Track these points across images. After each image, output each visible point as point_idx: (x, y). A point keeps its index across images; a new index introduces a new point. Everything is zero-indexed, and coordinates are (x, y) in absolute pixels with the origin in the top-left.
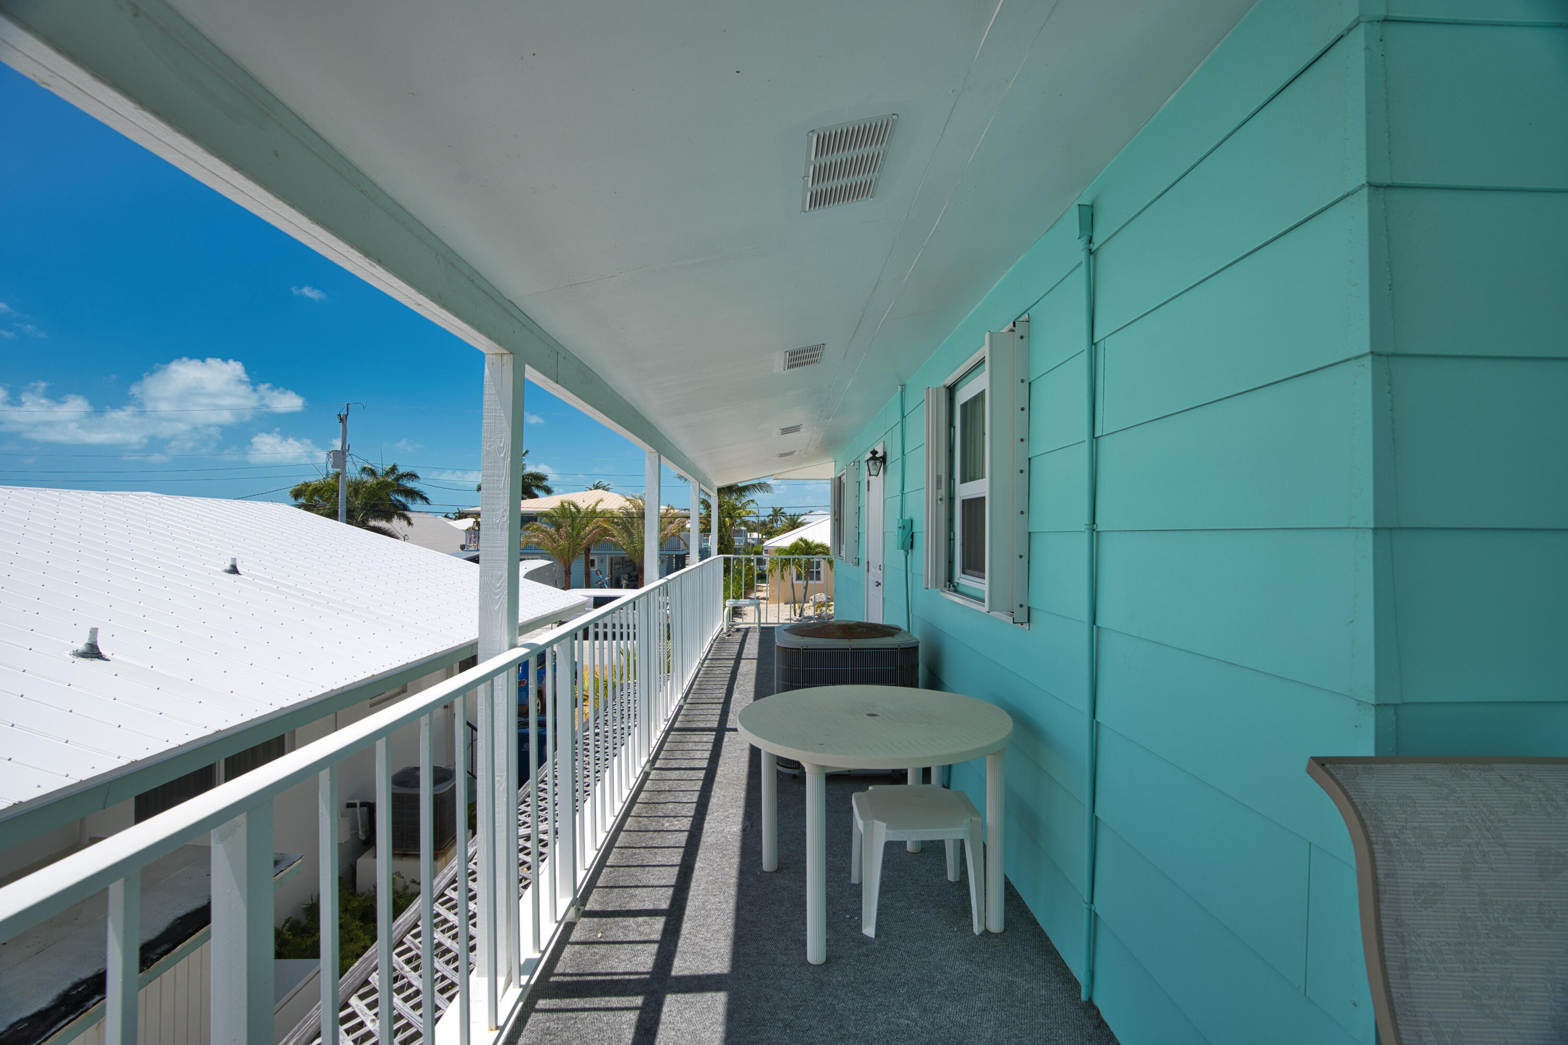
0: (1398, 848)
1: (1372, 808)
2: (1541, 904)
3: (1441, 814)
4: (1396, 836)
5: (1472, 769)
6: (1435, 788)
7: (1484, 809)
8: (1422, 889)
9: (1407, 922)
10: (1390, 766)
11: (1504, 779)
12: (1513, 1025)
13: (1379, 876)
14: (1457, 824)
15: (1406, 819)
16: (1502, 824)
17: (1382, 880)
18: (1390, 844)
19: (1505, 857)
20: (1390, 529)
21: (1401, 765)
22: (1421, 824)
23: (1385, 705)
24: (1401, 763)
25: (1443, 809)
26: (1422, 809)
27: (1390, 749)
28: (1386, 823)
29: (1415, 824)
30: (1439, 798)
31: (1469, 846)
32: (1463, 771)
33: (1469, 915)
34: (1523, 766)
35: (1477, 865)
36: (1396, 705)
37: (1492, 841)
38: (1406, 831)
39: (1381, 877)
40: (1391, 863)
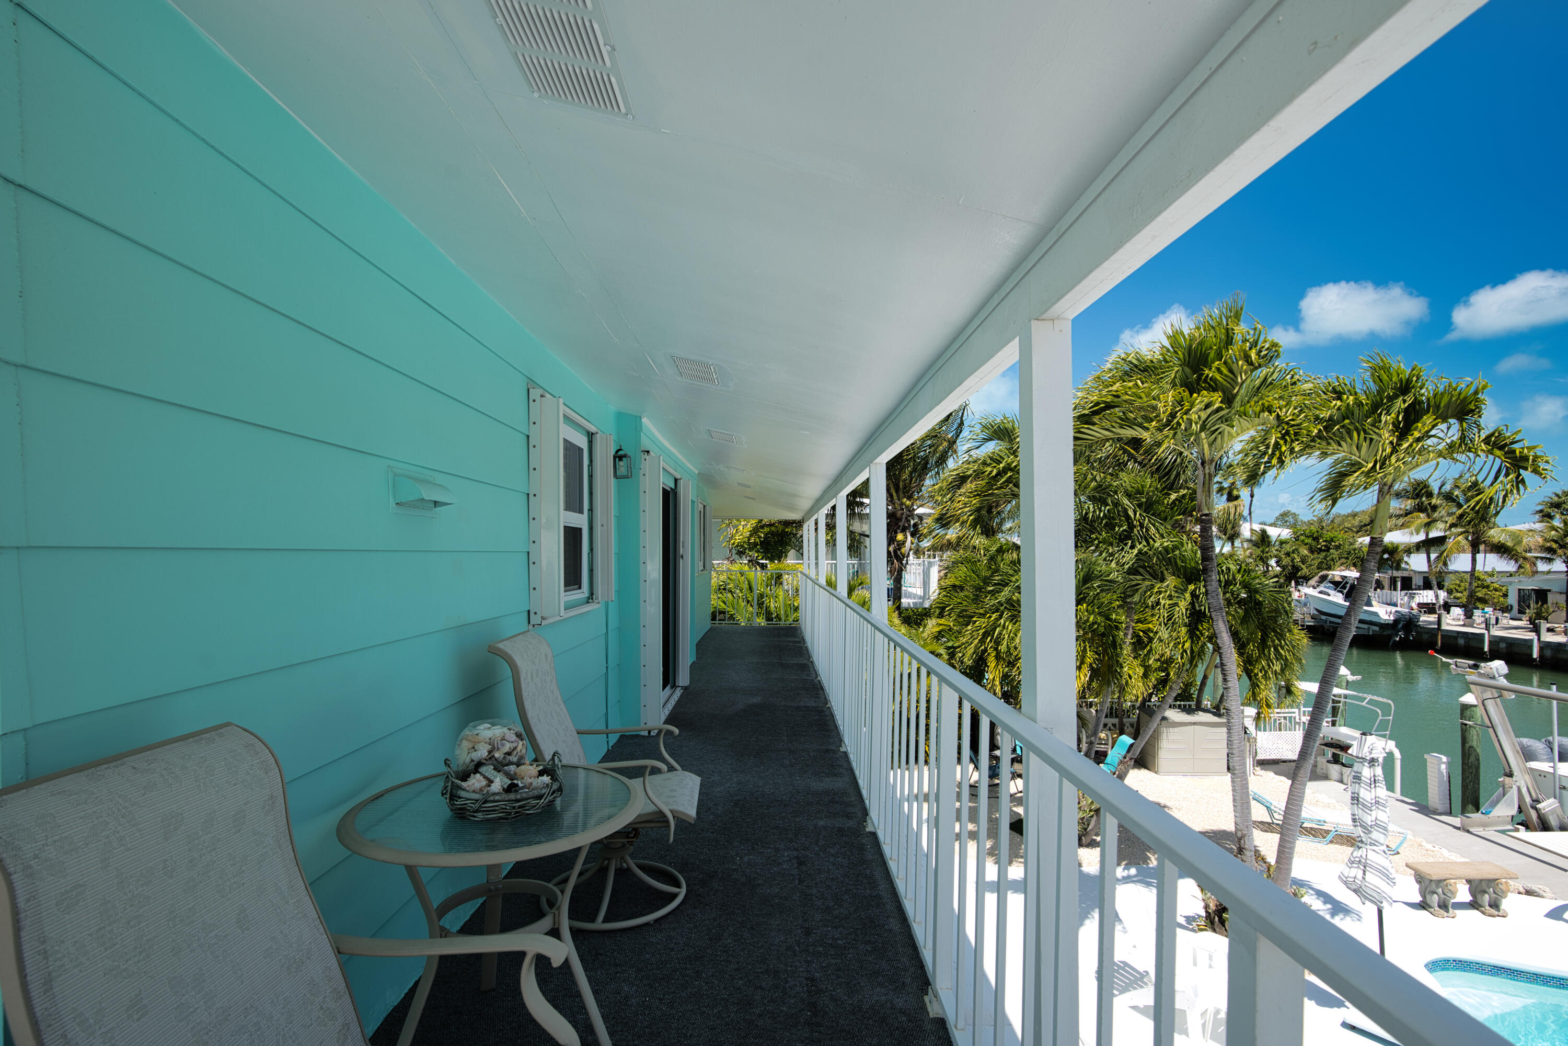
0: (38, 868)
1: (8, 840)
2: (165, 861)
3: (81, 818)
4: (36, 857)
5: (106, 769)
6: (73, 797)
7: (120, 800)
8: (64, 897)
9: (50, 935)
10: (24, 791)
11: (134, 768)
12: (145, 972)
13: (19, 905)
14: (96, 822)
15: (46, 836)
16: (135, 807)
17: (23, 907)
18: (30, 867)
19: (138, 834)
20: (18, 548)
21: (37, 787)
22: (62, 835)
23: (12, 732)
24: (36, 785)
25: (82, 814)
26: (62, 821)
27: (19, 777)
28: (24, 849)
29: (56, 838)
30: (78, 805)
31: (108, 837)
32: (99, 773)
33: (108, 899)
34: (149, 752)
35: (115, 851)
36: (25, 730)
37: (128, 824)
38: (46, 848)
39: (22, 905)
40: (33, 886)
